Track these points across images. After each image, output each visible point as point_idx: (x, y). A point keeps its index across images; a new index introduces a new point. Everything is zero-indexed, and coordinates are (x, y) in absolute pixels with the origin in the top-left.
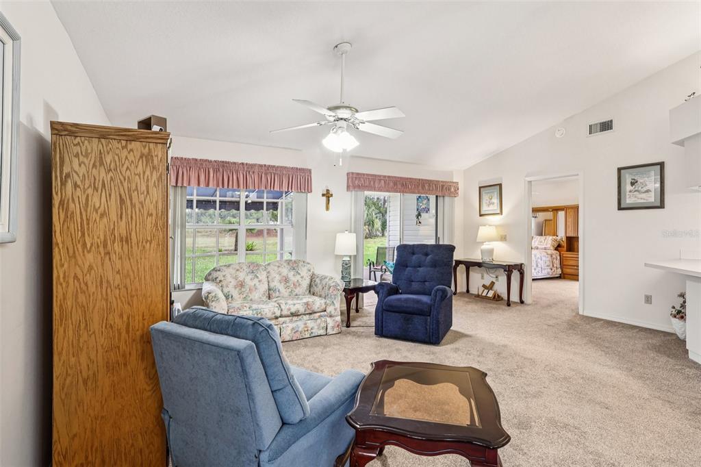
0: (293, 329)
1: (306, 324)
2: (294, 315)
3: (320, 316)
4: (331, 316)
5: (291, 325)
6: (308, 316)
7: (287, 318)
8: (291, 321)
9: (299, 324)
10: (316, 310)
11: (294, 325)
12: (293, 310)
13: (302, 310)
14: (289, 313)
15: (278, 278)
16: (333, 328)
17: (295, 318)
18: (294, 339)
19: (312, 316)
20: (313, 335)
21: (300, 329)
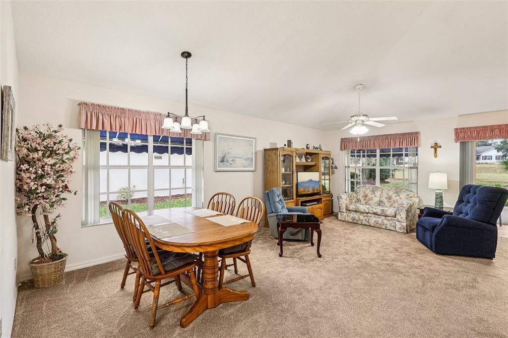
0: (375, 221)
1: (383, 221)
2: (375, 214)
3: (391, 219)
4: (399, 221)
5: (374, 219)
6: (384, 217)
7: (372, 215)
8: (375, 217)
9: (380, 220)
10: (388, 215)
11: (376, 219)
12: (375, 211)
13: (379, 212)
14: (372, 212)
15: (386, 195)
16: (400, 229)
17: (377, 216)
18: (376, 226)
19: (387, 218)
20: (387, 228)
21: (379, 223)
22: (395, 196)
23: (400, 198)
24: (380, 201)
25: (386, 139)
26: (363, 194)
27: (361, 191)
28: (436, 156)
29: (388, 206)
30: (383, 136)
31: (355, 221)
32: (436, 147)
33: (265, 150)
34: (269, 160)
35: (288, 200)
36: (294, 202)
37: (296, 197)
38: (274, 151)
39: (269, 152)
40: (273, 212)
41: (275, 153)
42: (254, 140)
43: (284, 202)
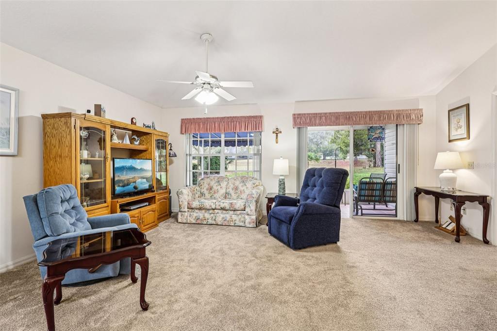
0: (223, 218)
1: (231, 216)
2: (223, 209)
3: (240, 214)
4: (248, 215)
5: (222, 216)
6: (233, 212)
7: (220, 211)
8: (222, 213)
9: (228, 216)
10: (237, 208)
11: (224, 216)
12: (222, 206)
13: (228, 207)
14: (219, 207)
15: (232, 186)
16: (250, 223)
17: (224, 212)
18: (224, 224)
19: (235, 212)
20: (236, 225)
21: (227, 219)
22: (242, 186)
23: (247, 188)
24: (226, 193)
25: (231, 122)
26: (207, 186)
27: (205, 183)
28: (277, 142)
29: (235, 197)
30: (228, 118)
31: (199, 222)
32: (277, 132)
33: (45, 117)
34: (54, 136)
35: (92, 205)
36: (108, 206)
37: (112, 198)
38: (63, 119)
39: (52, 121)
40: (47, 236)
41: (66, 123)
42: (13, 93)
43: (83, 210)
